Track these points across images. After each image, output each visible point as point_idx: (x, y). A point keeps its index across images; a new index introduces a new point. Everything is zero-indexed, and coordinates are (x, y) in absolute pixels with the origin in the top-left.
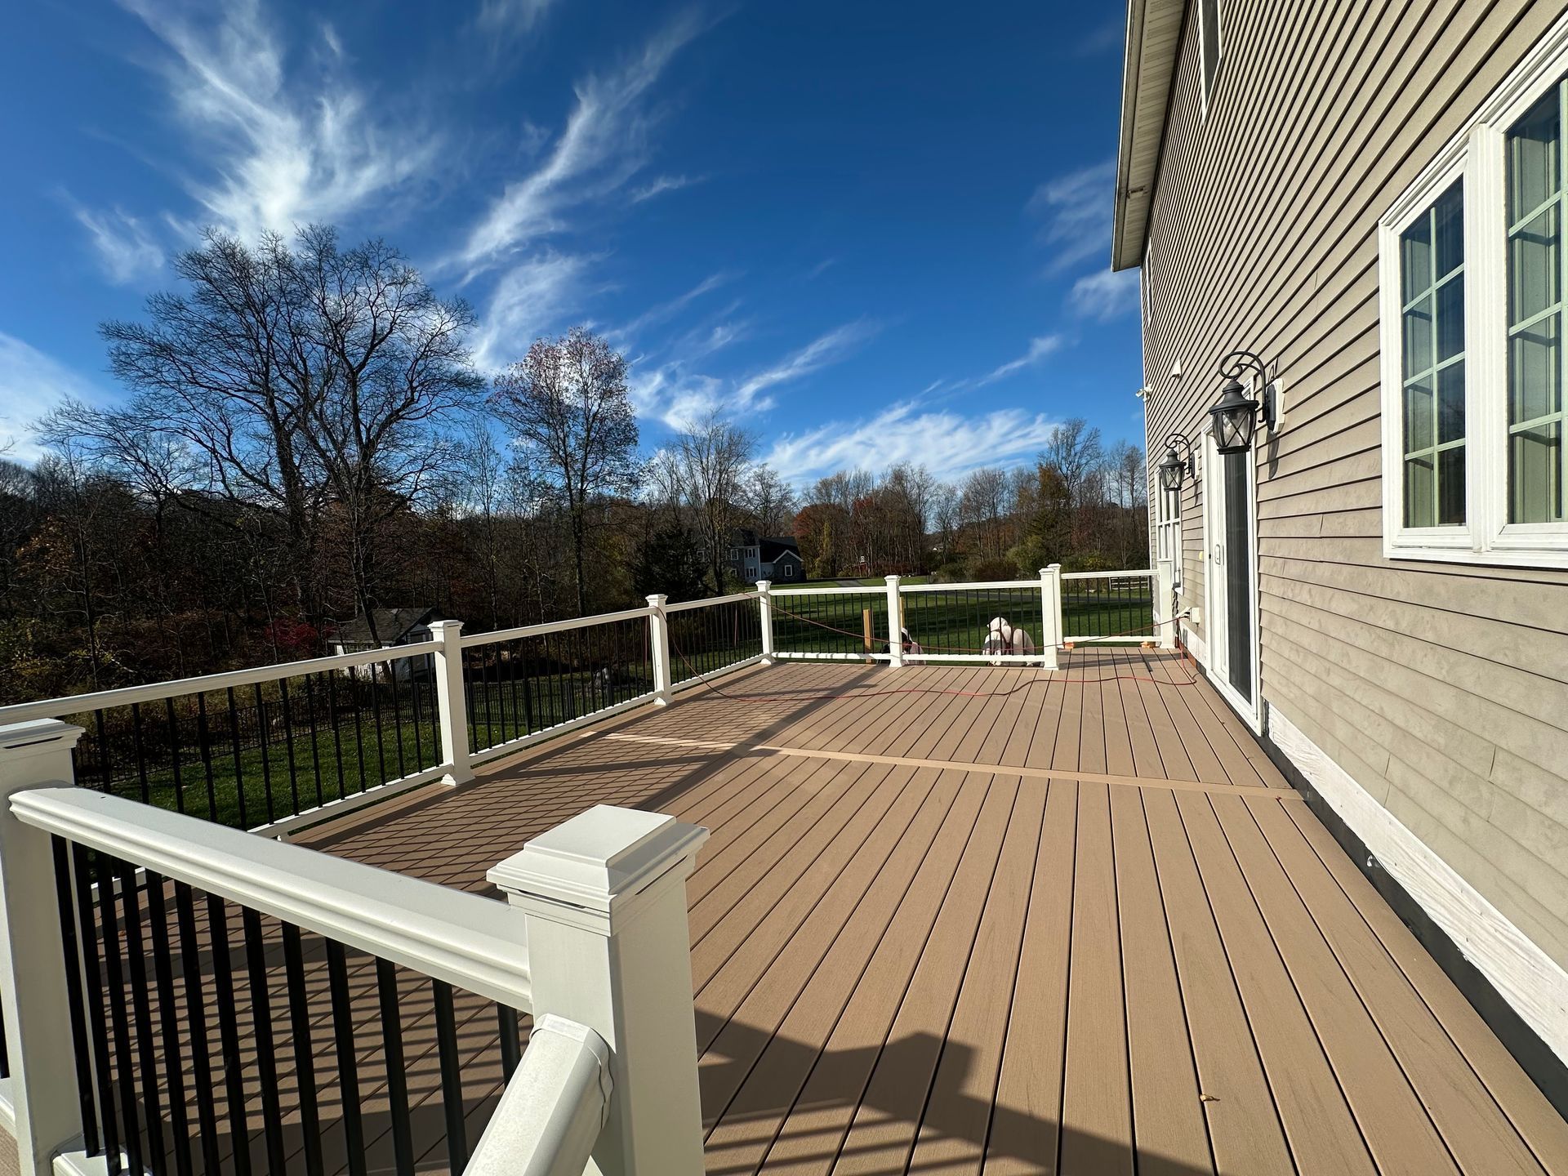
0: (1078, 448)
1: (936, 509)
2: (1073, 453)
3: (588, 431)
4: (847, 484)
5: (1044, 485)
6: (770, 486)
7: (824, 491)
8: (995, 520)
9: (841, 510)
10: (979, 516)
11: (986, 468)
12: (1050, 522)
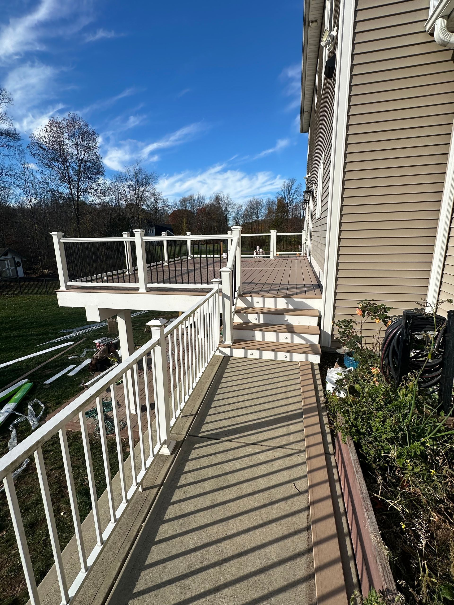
0: (293, 191)
1: (233, 215)
2: (290, 193)
3: (79, 166)
4: (194, 200)
5: (278, 206)
6: (158, 199)
7: (183, 203)
8: (257, 221)
9: (191, 213)
10: (251, 219)
11: (255, 197)
12: (279, 223)
